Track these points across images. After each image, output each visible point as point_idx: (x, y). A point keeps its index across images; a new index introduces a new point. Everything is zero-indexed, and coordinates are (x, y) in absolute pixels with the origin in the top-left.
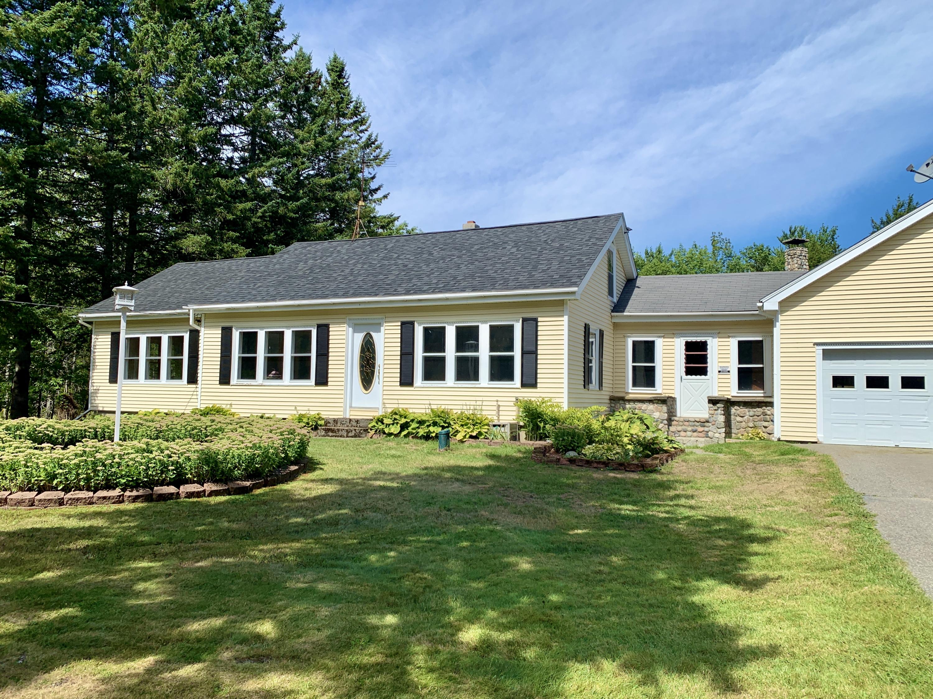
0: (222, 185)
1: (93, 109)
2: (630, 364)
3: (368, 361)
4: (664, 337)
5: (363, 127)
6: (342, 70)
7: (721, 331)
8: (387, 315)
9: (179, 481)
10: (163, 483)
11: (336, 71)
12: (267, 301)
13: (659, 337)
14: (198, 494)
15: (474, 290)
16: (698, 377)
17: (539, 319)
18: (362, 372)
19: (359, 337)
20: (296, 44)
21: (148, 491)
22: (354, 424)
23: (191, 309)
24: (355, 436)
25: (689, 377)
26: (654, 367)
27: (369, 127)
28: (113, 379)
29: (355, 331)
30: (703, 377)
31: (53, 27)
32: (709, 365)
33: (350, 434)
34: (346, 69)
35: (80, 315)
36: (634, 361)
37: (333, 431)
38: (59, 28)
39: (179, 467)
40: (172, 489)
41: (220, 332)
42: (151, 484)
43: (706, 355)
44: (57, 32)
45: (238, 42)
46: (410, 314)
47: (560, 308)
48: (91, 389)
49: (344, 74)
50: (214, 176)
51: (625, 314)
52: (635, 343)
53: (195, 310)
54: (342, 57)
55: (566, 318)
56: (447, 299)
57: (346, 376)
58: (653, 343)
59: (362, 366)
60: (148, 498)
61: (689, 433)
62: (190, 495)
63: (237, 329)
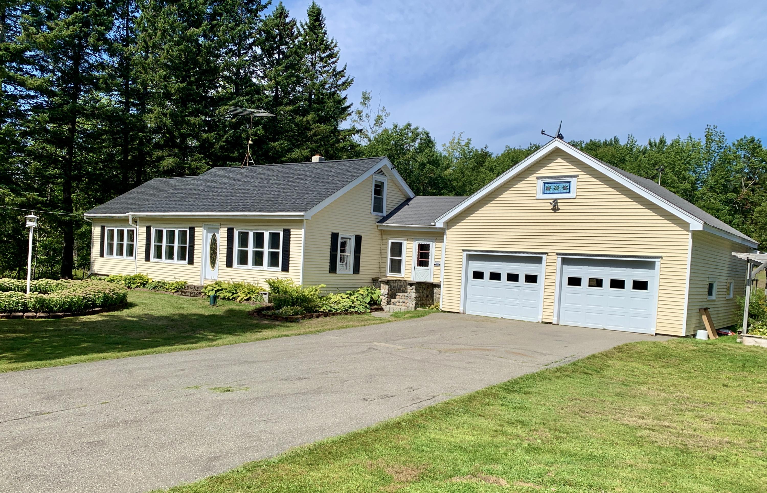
0: (192, 122)
1: (100, 79)
2: (389, 257)
3: (214, 251)
4: (407, 240)
5: (334, 59)
6: (319, 14)
7: (437, 238)
8: (222, 223)
9: (24, 311)
10: (18, 311)
11: (314, 16)
12: (167, 211)
13: (405, 240)
14: (32, 317)
15: (259, 211)
16: (424, 268)
17: (291, 230)
18: (211, 257)
19: (210, 235)
20: (270, 4)
21: (9, 314)
22: (196, 289)
23: (130, 214)
24: (194, 296)
25: (419, 267)
26: (401, 260)
27: (337, 60)
28: (102, 255)
29: (208, 232)
30: (426, 268)
31: (69, 31)
32: (430, 260)
33: (192, 295)
34: (322, 13)
35: (85, 214)
36: (392, 255)
37: (184, 292)
38: (73, 31)
39: (24, 304)
40: (21, 314)
41: (145, 229)
42: (11, 311)
43: (429, 253)
44: (71, 34)
45: (219, 11)
46: (232, 223)
47: (300, 224)
48: (92, 260)
49: (321, 18)
50: (187, 116)
51: (383, 224)
52: (392, 243)
53: (132, 215)
54: (320, 5)
55: (303, 230)
56: (246, 216)
57: (202, 259)
58: (401, 244)
59: (211, 254)
60: (7, 317)
61: (401, 304)
62: (28, 317)
63: (154, 227)
